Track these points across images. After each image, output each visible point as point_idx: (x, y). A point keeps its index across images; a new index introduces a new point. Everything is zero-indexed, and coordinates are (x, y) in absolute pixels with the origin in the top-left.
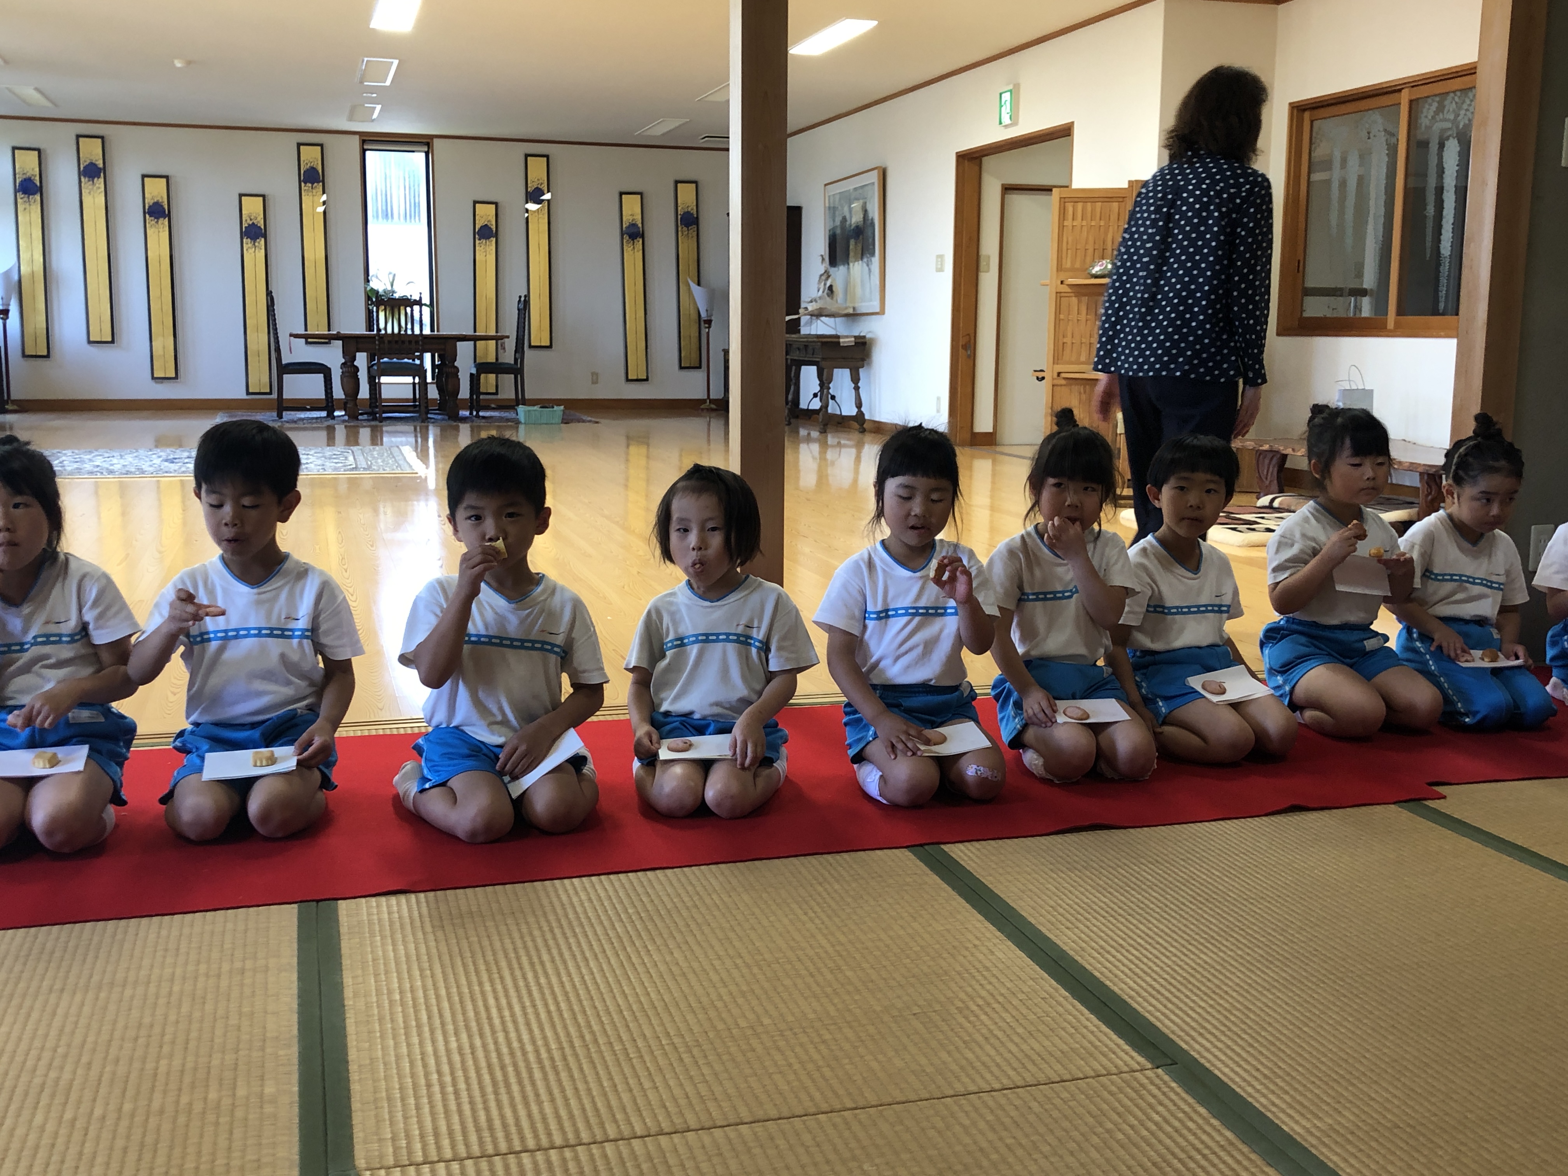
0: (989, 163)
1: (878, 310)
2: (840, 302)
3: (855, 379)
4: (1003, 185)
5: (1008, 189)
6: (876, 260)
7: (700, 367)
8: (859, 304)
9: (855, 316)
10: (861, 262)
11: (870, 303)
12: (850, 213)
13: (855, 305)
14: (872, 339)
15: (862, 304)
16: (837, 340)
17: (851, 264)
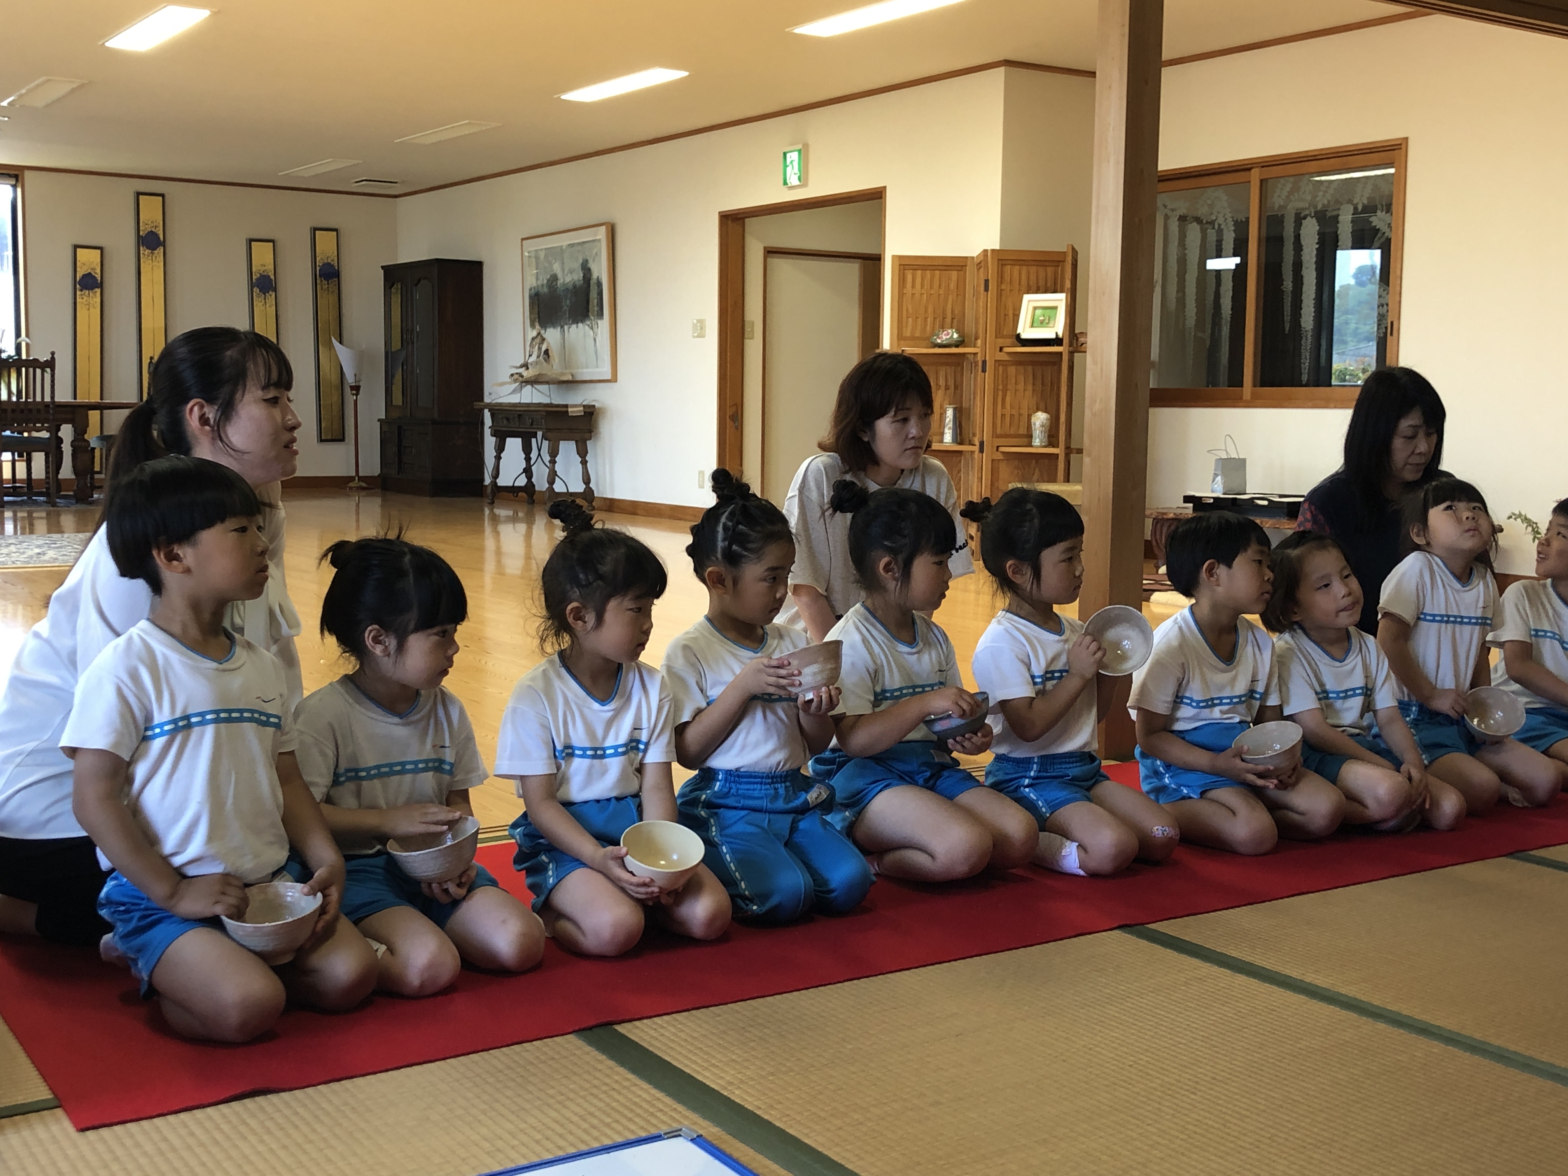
0: (751, 224)
1: (609, 377)
2: (555, 368)
3: (583, 453)
4: (765, 248)
5: (770, 252)
6: (604, 325)
7: (342, 440)
8: (580, 371)
9: (573, 383)
10: (580, 325)
11: (597, 370)
12: (563, 271)
13: (574, 371)
14: (600, 409)
15: (585, 370)
16: (565, 409)
17: (566, 327)
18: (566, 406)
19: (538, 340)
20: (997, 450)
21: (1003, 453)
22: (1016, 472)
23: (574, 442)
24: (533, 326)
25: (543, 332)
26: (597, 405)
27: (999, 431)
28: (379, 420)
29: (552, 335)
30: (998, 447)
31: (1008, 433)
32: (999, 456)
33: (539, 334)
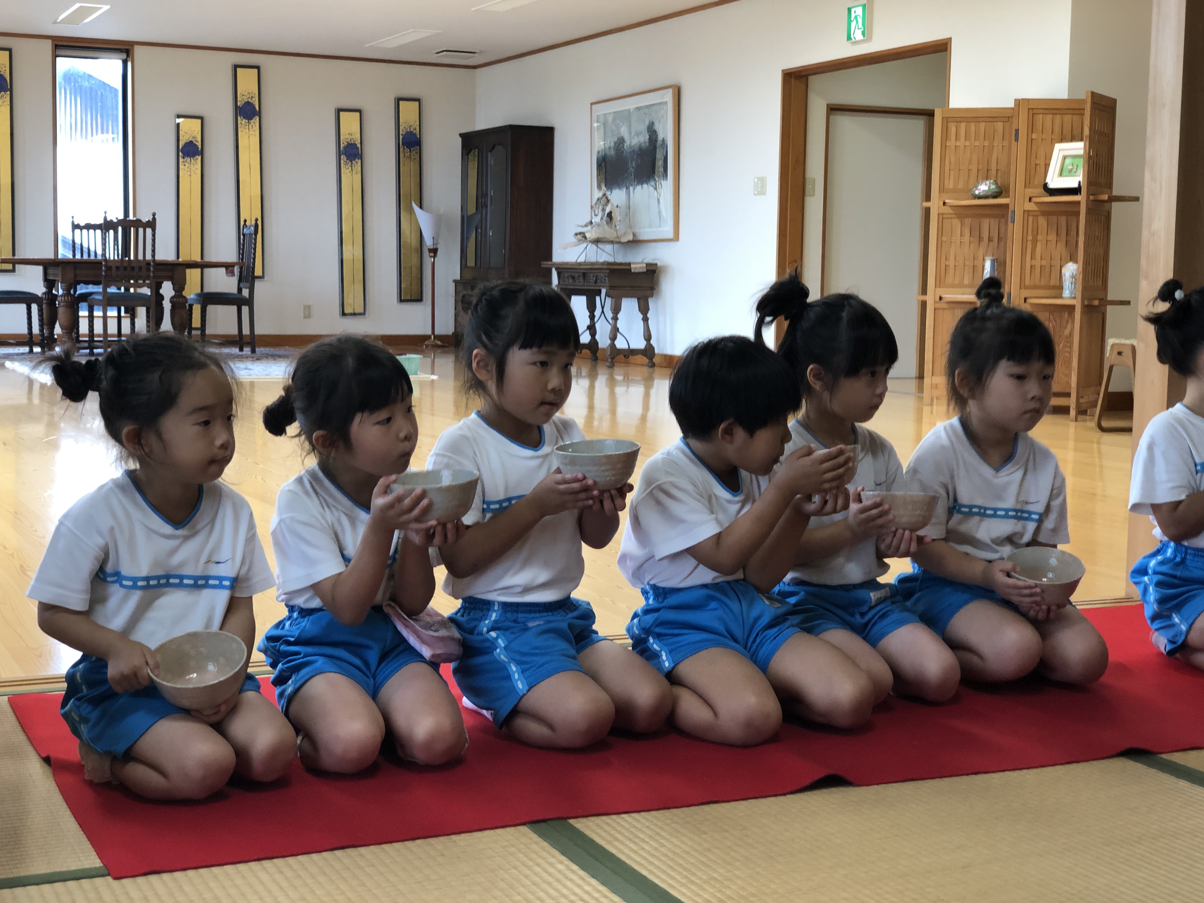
0: (814, 82)
1: (671, 235)
3: (644, 310)
4: (828, 105)
5: (833, 110)
6: (668, 183)
7: (420, 300)
8: (642, 230)
9: (635, 242)
10: (645, 186)
11: (660, 229)
12: (630, 132)
13: (637, 231)
14: (661, 267)
15: (647, 230)
16: (627, 267)
17: (631, 188)
18: (629, 264)
19: (604, 200)
20: (1025, 301)
23: (636, 300)
24: (599, 187)
25: (608, 193)
26: (659, 264)
27: (1027, 282)
28: (455, 281)
29: (617, 196)
31: (1038, 284)
33: (604, 195)
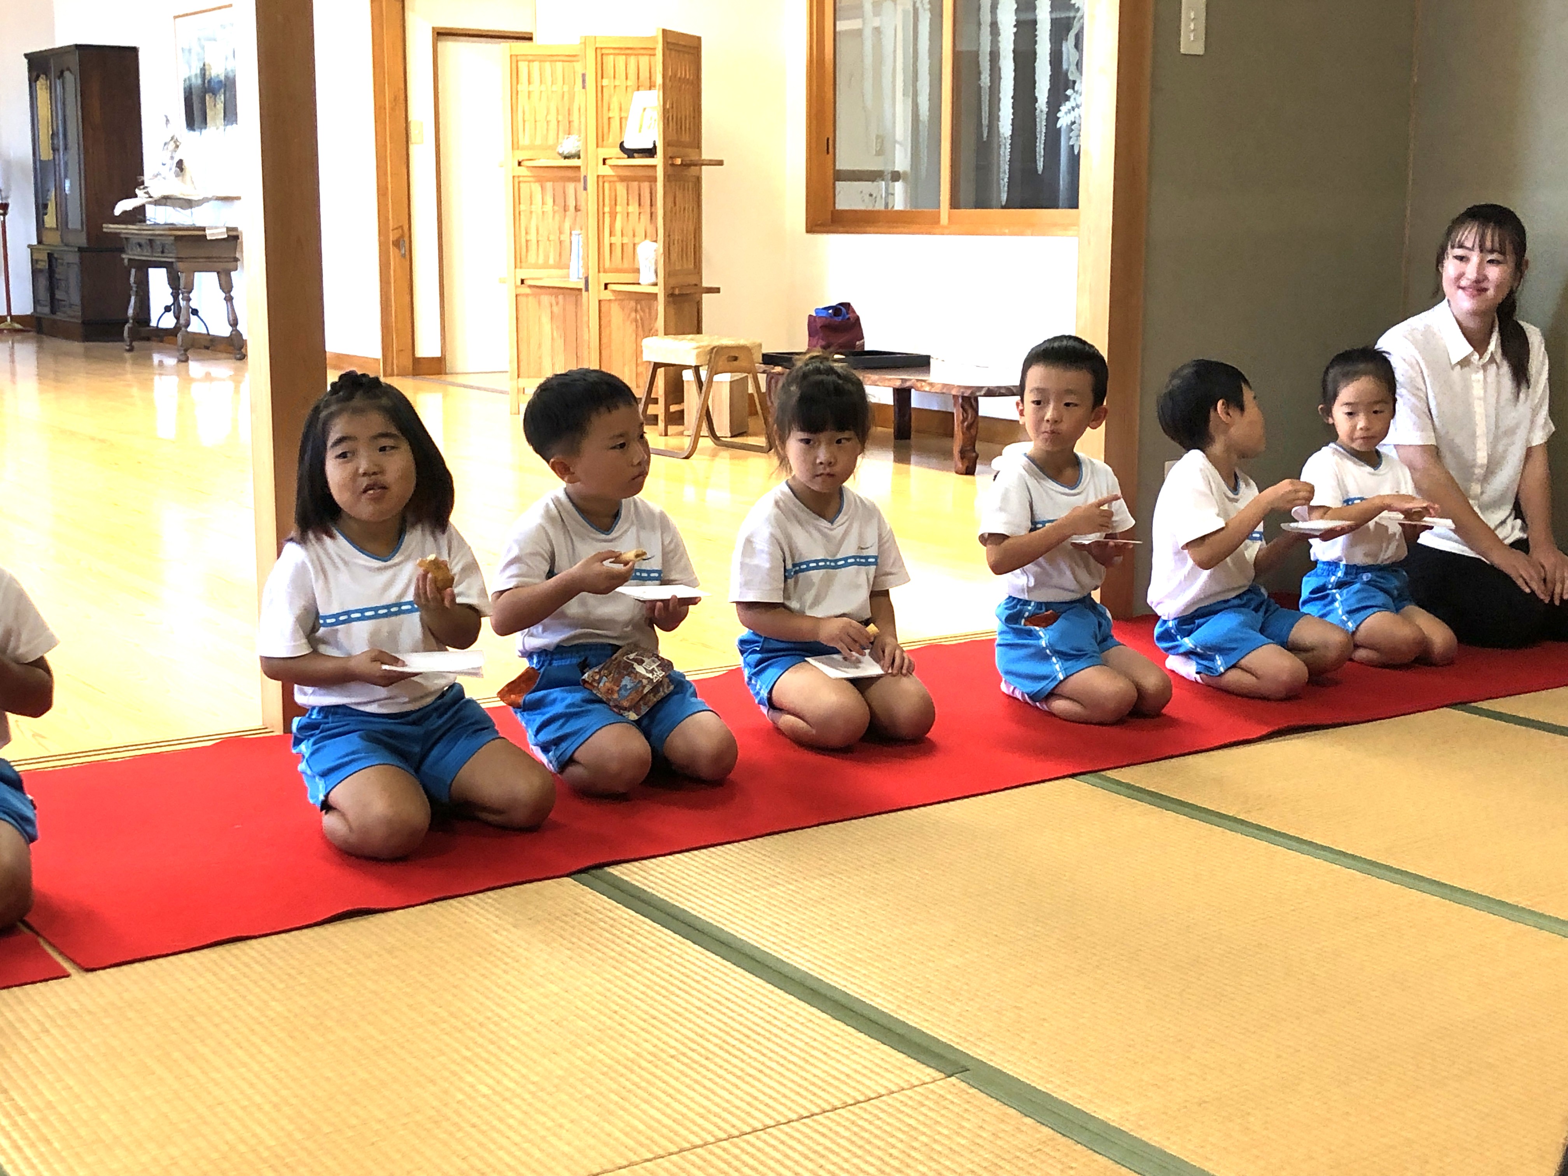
3: (226, 287)
4: (433, 29)
5: (440, 34)
12: (213, 61)
16: (200, 233)
18: (206, 229)
20: (606, 288)
21: (614, 291)
22: (633, 315)
23: (214, 274)
27: (607, 264)
28: (29, 246)
30: (606, 286)
31: (620, 267)
32: (607, 295)
